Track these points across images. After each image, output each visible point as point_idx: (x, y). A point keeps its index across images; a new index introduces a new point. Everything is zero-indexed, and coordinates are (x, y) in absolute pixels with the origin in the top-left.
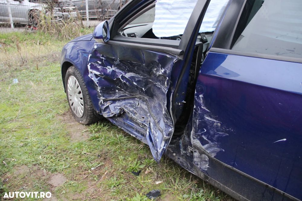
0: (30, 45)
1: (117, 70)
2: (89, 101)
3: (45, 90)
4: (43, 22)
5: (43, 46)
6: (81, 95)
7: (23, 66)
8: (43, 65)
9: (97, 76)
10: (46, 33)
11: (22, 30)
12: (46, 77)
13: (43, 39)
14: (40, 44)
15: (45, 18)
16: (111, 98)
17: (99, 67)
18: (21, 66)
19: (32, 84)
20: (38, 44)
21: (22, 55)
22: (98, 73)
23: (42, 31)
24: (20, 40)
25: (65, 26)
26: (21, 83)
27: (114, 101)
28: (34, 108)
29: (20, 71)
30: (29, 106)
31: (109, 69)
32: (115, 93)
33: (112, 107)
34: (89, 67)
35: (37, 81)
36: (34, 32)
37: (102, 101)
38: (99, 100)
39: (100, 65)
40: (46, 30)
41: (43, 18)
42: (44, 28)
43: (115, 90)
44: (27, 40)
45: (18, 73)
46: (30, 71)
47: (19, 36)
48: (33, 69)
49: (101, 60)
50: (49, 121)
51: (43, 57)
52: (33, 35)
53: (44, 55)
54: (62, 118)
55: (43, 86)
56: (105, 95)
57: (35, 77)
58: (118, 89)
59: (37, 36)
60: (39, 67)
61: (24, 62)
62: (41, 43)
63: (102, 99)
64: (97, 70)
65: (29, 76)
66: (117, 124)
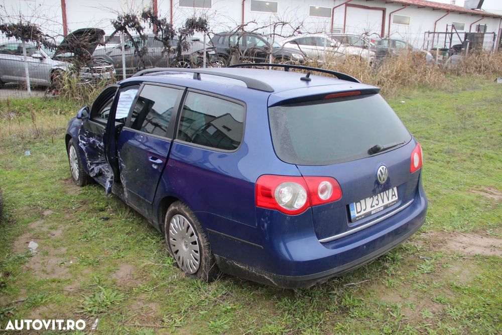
0: (49, 114)
1: (96, 141)
2: (81, 164)
3: (55, 162)
4: (66, 86)
5: (64, 116)
6: (77, 161)
7: (38, 139)
8: (60, 138)
9: (84, 145)
10: (69, 100)
11: (41, 94)
12: (60, 150)
13: (66, 107)
14: (61, 113)
15: (69, 82)
16: (95, 162)
17: (85, 138)
18: (35, 139)
19: (44, 156)
20: (59, 113)
21: (37, 127)
22: (85, 143)
23: (64, 97)
24: (37, 108)
25: (94, 92)
26: (33, 155)
27: (98, 164)
28: (41, 175)
29: (34, 143)
30: (37, 174)
31: (92, 140)
32: (98, 158)
33: (96, 169)
34: (79, 138)
35: (49, 154)
36: (55, 98)
37: (89, 164)
38: (87, 163)
39: (86, 137)
40: (70, 95)
41: (67, 82)
42: (68, 93)
43: (98, 156)
44: (46, 108)
45: (31, 146)
46: (44, 144)
47: (36, 103)
48: (48, 142)
49: (86, 133)
50: (52, 183)
51: (61, 130)
52: (54, 102)
53: (63, 127)
54: (63, 182)
55: (54, 159)
56: (91, 159)
57: (48, 150)
58: (100, 155)
59: (58, 103)
60: (55, 141)
61: (38, 134)
62: (63, 112)
63: (89, 162)
64: (84, 140)
65: (42, 149)
66: (99, 181)
